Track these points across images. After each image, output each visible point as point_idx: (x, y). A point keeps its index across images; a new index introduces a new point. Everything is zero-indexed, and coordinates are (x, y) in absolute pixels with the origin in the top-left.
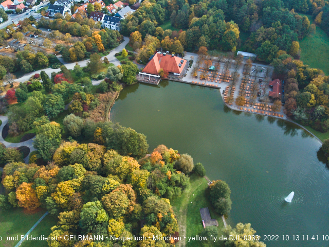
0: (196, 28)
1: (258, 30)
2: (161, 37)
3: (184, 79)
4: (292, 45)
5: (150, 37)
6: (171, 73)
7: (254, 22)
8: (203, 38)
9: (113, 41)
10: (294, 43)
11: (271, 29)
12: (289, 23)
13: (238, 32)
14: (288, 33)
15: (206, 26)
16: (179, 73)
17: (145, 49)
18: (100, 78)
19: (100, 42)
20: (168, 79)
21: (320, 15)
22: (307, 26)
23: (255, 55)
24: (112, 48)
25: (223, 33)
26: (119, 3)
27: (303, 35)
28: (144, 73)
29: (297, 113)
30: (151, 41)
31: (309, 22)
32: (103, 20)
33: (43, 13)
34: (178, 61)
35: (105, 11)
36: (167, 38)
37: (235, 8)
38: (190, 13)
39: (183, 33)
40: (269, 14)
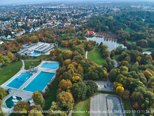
0: (98, 27)
2: (89, 29)
3: (95, 36)
6: (92, 35)
7: (112, 26)
8: (99, 29)
9: (78, 30)
10: (121, 29)
11: (116, 26)
12: (120, 25)
13: (108, 28)
14: (120, 27)
15: (100, 26)
17: (85, 31)
18: (75, 35)
19: (75, 30)
20: (91, 36)
21: (130, 24)
22: (125, 26)
23: (112, 32)
24: (77, 32)
25: (104, 28)
26: (78, 25)
27: (124, 28)
28: (85, 34)
29: (119, 38)
30: (87, 30)
31: (126, 25)
32: (74, 27)
33: (58, 26)
34: (94, 32)
35: (75, 26)
36: (91, 29)
37: (108, 24)
38: (97, 25)
39: (95, 28)
40: (116, 24)
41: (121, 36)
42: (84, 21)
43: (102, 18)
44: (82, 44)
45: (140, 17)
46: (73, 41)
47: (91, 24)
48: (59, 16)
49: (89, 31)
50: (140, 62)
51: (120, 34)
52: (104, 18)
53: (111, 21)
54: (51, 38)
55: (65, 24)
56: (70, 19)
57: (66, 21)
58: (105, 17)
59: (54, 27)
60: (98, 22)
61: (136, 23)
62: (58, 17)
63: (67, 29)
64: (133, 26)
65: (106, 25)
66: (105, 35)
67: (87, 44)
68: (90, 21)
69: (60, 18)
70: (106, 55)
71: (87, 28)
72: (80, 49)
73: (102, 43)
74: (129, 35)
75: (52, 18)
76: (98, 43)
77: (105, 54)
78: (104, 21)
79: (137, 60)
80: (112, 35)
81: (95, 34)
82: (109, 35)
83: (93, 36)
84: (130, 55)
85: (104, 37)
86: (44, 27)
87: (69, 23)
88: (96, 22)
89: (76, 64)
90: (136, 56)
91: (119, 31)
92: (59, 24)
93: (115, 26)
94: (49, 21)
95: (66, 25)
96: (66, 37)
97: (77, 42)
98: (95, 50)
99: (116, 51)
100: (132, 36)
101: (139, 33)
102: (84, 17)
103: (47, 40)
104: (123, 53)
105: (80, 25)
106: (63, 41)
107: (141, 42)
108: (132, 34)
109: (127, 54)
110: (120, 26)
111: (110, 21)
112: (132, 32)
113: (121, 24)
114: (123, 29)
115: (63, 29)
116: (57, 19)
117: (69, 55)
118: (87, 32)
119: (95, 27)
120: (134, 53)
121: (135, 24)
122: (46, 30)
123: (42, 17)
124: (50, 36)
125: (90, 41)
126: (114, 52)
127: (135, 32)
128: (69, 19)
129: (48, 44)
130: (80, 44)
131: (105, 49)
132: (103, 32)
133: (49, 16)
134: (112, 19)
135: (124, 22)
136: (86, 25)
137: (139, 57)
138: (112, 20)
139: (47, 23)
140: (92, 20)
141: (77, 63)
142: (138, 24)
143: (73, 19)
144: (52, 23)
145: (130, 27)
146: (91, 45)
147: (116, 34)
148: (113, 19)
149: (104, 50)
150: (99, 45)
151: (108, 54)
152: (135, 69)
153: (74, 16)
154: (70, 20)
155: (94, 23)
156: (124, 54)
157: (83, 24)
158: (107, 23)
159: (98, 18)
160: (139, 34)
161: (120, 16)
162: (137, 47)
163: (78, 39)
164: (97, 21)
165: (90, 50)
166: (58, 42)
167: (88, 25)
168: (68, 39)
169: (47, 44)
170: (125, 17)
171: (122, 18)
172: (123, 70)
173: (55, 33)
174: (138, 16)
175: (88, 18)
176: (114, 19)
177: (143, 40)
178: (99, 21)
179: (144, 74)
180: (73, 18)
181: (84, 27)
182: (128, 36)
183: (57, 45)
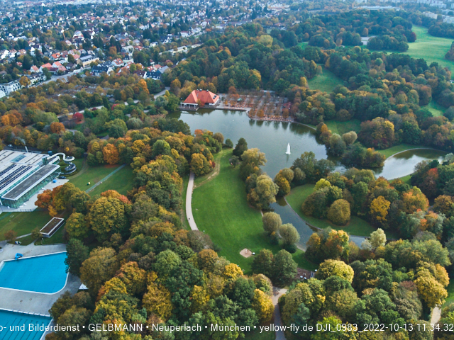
0: (226, 74)
1: (275, 74)
2: (197, 83)
3: (218, 107)
4: (300, 80)
5: (188, 82)
6: (207, 104)
7: (273, 70)
8: (232, 80)
9: (156, 86)
10: (301, 78)
11: (283, 71)
12: (298, 65)
13: (260, 76)
14: (297, 72)
15: (234, 72)
16: (213, 103)
17: (184, 90)
18: (149, 108)
19: (146, 87)
20: (205, 108)
21: (328, 61)
22: (314, 67)
23: (274, 92)
24: (156, 93)
25: (248, 77)
26: (158, 66)
27: (311, 74)
28: (185, 104)
29: (298, 114)
30: (189, 85)
31: (316, 65)
32: (145, 76)
33: (87, 73)
34: (212, 95)
35: (146, 70)
36: (202, 82)
37: (257, 61)
38: (221, 66)
39: (215, 78)
40: (283, 62)
41: (303, 108)
42: (180, 50)
43: (238, 42)
44: (171, 154)
45: (352, 31)
46: (134, 137)
47: (201, 63)
48: (94, 33)
49: (195, 88)
50: (384, 218)
51: (299, 99)
52: (244, 42)
53: (267, 50)
54: (50, 131)
55: (114, 63)
56: (131, 44)
57: (115, 52)
58: (246, 35)
59: (70, 80)
60: (224, 56)
61: (347, 54)
62: (92, 38)
63: (117, 84)
64: (338, 67)
65: (252, 67)
66: (250, 102)
67: (188, 149)
68: (199, 54)
69: (98, 42)
70: (260, 197)
71: (191, 80)
72: (160, 179)
73: (242, 143)
74: (331, 104)
75: (67, 42)
76: (228, 141)
77: (257, 194)
78: (246, 50)
79: (372, 212)
80: (274, 101)
81: (216, 101)
82: (265, 103)
83: (213, 109)
84: (346, 191)
85: (248, 110)
86: (33, 81)
87: (127, 57)
88: (218, 55)
89: (135, 278)
90: (370, 194)
91: (297, 87)
92: (92, 65)
93: (280, 70)
94: (54, 55)
95: (116, 68)
96: (108, 120)
97: (151, 143)
98: (223, 170)
99: (295, 175)
100: (339, 105)
101: (363, 94)
102: (180, 35)
103: (35, 137)
104: (323, 186)
105: (167, 67)
106: (95, 143)
107: (374, 128)
108: (338, 97)
109: (336, 188)
110: (299, 70)
111: (264, 52)
112: (338, 91)
113: (300, 60)
114: (309, 79)
115: (103, 86)
116: (86, 46)
117: (112, 218)
118: (189, 93)
119: (217, 73)
120: (360, 185)
121: (344, 58)
122: (39, 91)
123: (34, 39)
124: (45, 119)
125: (202, 138)
126: (288, 179)
127: (349, 91)
128: (127, 45)
129: (37, 158)
130: (161, 153)
131: (257, 168)
132: (245, 92)
133: (59, 34)
134: (269, 43)
135: (308, 55)
136: (185, 67)
137: (380, 199)
138: (268, 46)
139: (46, 61)
140: (204, 48)
141: (141, 267)
142: (353, 59)
143: (143, 44)
144: (66, 59)
145: (327, 68)
146: (205, 153)
147: (286, 99)
148: (273, 44)
149: (253, 172)
150: (234, 148)
151: (268, 193)
152: (379, 269)
153: (146, 34)
154: (131, 47)
155: (211, 60)
156: (326, 189)
157: (175, 62)
158: (255, 60)
159: (226, 40)
160: (362, 97)
161: (293, 32)
162: (365, 149)
163: (154, 127)
164: (223, 53)
165: (202, 172)
166: (78, 144)
167: (191, 68)
168: (115, 133)
169: (34, 154)
170: (307, 34)
171: (299, 37)
172: (337, 290)
173: (70, 102)
174: (347, 30)
175: (191, 40)
176: (275, 46)
177: (377, 121)
178: (228, 51)
179: (415, 294)
180: (141, 41)
181: (178, 74)
182: (326, 106)
183: (73, 158)
